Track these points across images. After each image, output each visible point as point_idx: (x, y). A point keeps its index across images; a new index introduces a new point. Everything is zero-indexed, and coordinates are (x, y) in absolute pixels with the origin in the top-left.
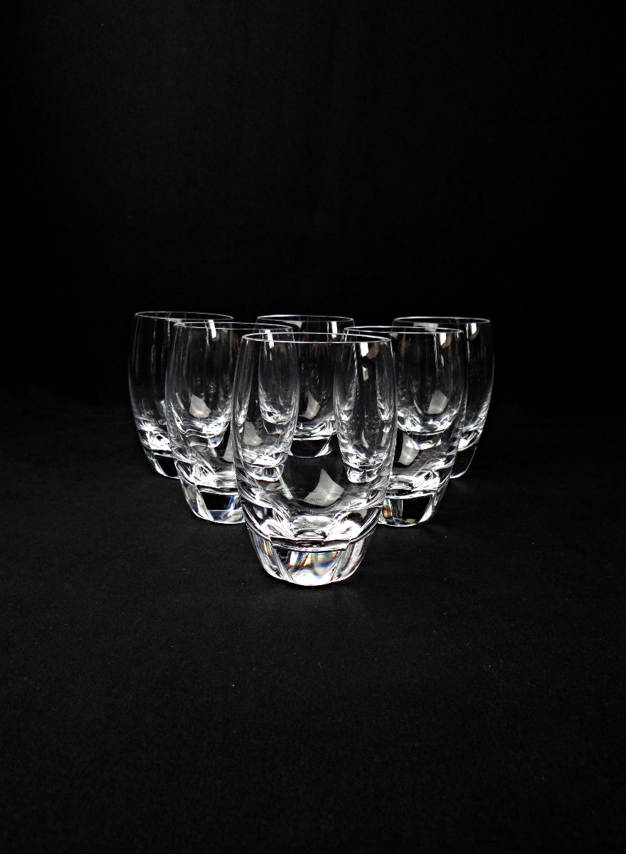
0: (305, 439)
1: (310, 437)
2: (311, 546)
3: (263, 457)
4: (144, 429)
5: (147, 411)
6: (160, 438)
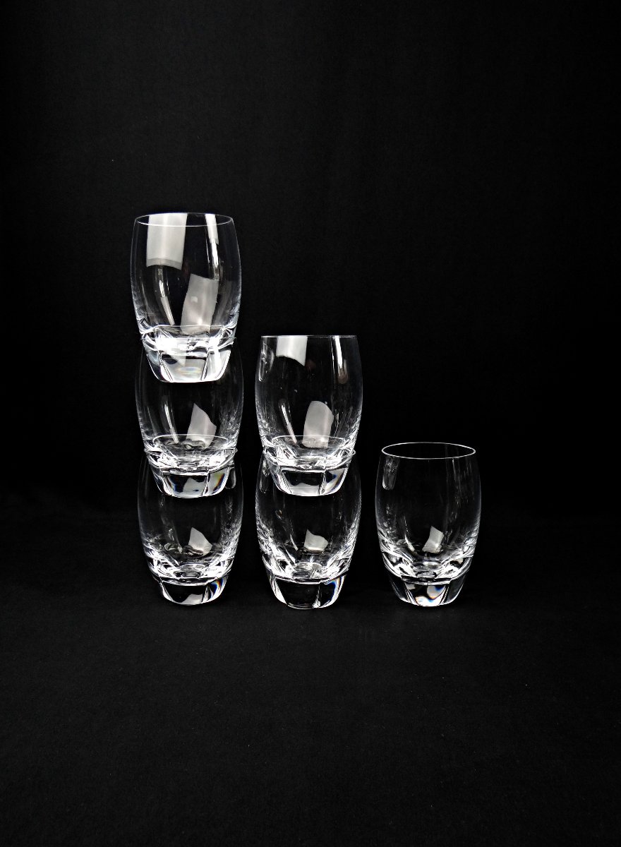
4: (151, 556)
5: (154, 536)
6: (167, 566)
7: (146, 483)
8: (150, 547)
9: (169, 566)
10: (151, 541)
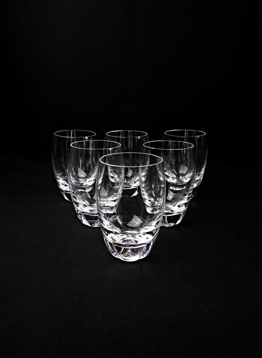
0: (127, 189)
1: (129, 187)
2: (130, 247)
3: (109, 202)
4: (59, 181)
5: (60, 173)
6: (66, 186)
7: (55, 149)
8: (58, 177)
9: (67, 186)
10: (59, 175)
